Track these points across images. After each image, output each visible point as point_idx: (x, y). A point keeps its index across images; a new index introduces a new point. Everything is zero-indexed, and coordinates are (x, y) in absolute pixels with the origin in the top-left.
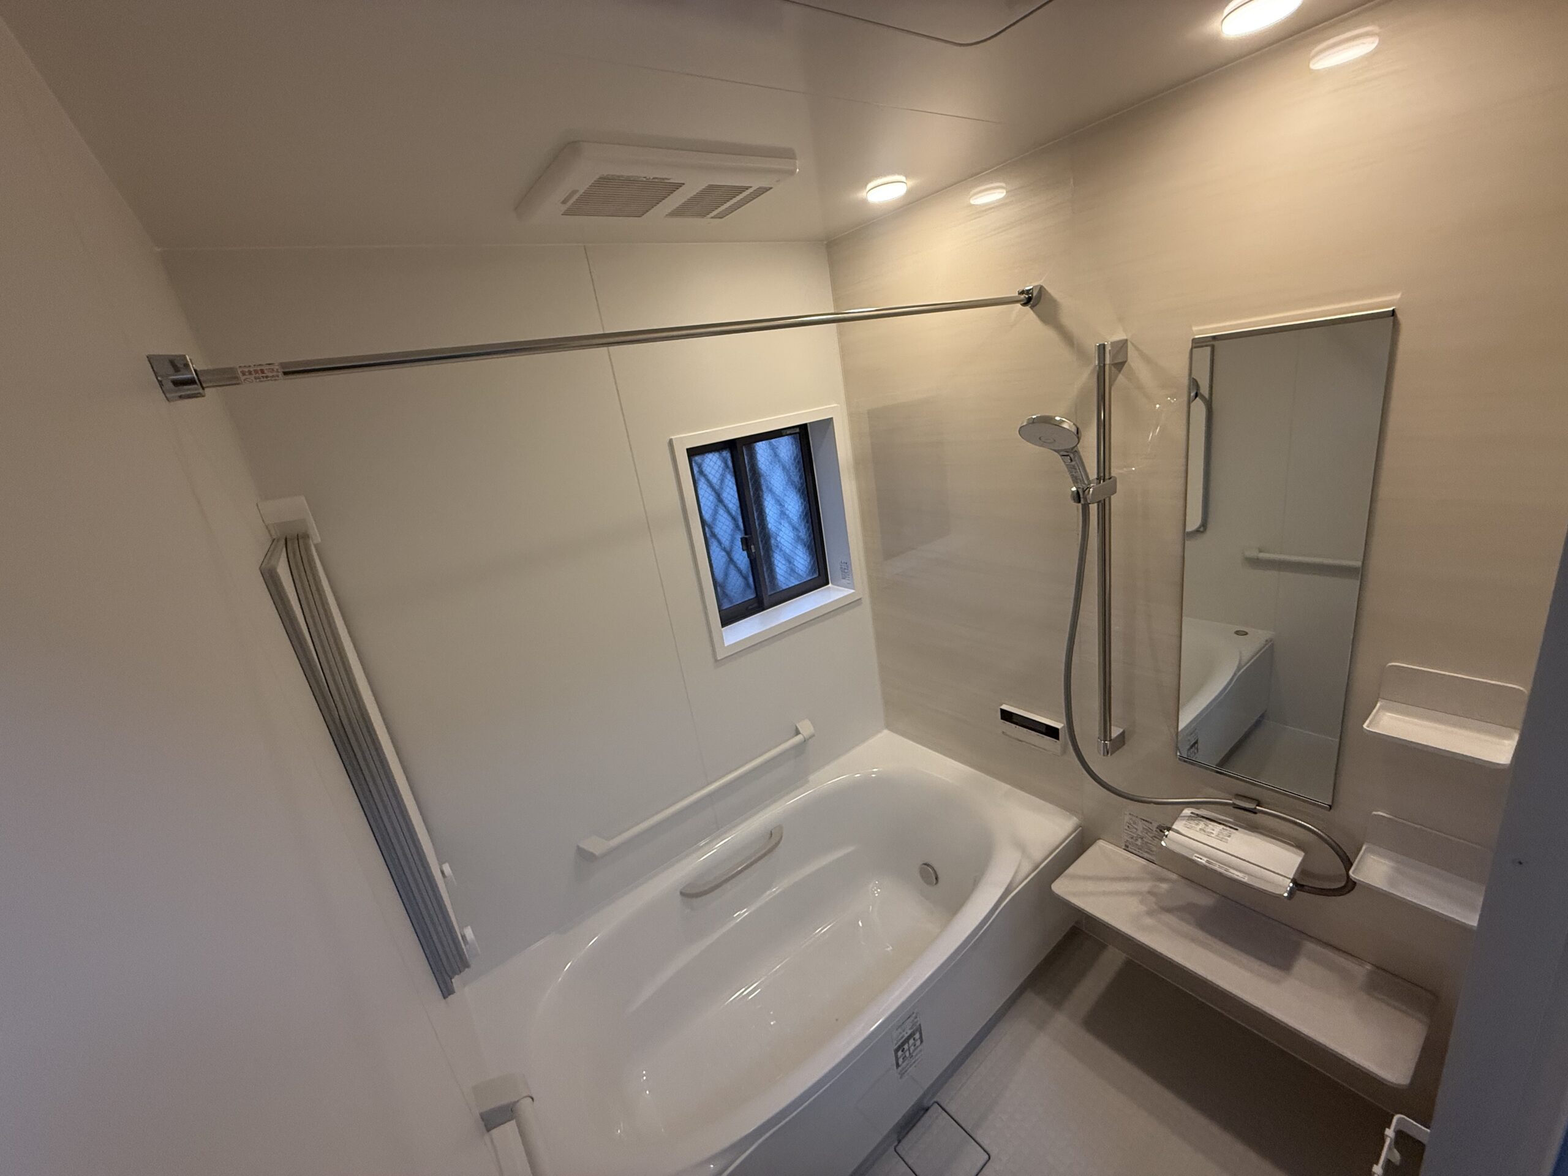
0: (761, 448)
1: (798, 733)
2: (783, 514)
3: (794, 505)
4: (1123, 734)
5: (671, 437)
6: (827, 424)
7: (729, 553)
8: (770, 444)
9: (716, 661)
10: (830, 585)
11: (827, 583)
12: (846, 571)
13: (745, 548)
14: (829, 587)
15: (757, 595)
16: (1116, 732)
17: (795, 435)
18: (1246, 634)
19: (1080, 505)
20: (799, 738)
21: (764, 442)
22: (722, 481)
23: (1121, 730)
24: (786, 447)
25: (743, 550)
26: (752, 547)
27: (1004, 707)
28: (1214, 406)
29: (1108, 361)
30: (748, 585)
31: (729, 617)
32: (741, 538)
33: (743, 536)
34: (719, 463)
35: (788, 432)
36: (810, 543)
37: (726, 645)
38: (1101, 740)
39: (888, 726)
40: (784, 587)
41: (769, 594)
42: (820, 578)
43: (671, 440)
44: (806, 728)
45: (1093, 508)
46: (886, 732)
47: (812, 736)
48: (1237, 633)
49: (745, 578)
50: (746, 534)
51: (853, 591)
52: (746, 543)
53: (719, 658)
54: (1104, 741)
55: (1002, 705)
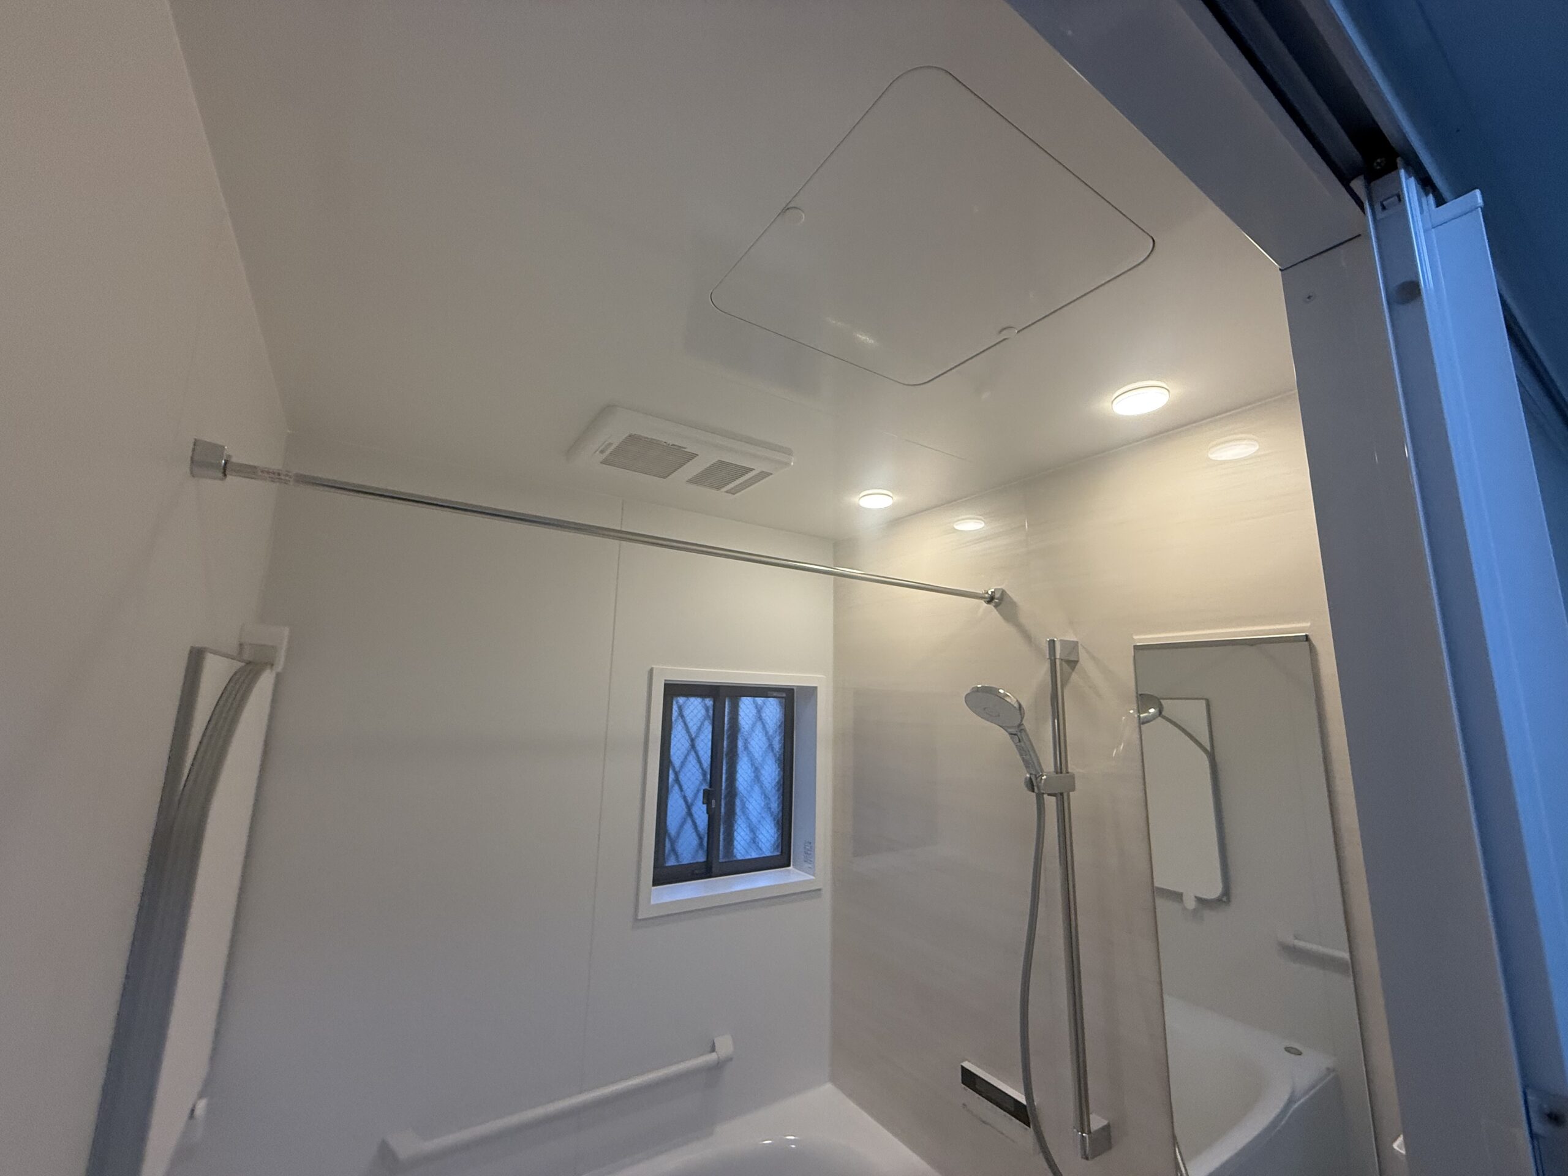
0: (746, 705)
1: (713, 1050)
2: (757, 778)
3: (771, 773)
4: (1107, 1129)
5: (653, 666)
6: (811, 692)
7: (689, 807)
8: (754, 702)
9: (636, 920)
10: (791, 868)
11: (789, 865)
12: (809, 852)
13: (705, 801)
14: (789, 871)
15: (707, 858)
16: (1097, 1122)
17: (781, 699)
18: (1300, 1054)
19: (1034, 794)
20: (713, 1057)
21: (748, 698)
22: (699, 729)
23: (1105, 1123)
24: (772, 709)
25: (703, 803)
26: (713, 801)
27: (967, 1065)
28: (1218, 759)
29: (1058, 656)
30: (701, 844)
31: (664, 876)
32: (704, 790)
33: (707, 787)
34: (700, 707)
35: (775, 694)
36: (778, 814)
37: (652, 902)
38: (1078, 1132)
39: (834, 1079)
40: (739, 857)
41: (720, 861)
42: (782, 859)
43: (651, 671)
44: (725, 1046)
45: (1051, 802)
46: (829, 1087)
47: (729, 1059)
48: (1288, 1049)
49: (701, 838)
50: (710, 787)
51: (813, 878)
52: (709, 796)
53: (640, 917)
54: (1082, 1133)
55: (962, 1062)
